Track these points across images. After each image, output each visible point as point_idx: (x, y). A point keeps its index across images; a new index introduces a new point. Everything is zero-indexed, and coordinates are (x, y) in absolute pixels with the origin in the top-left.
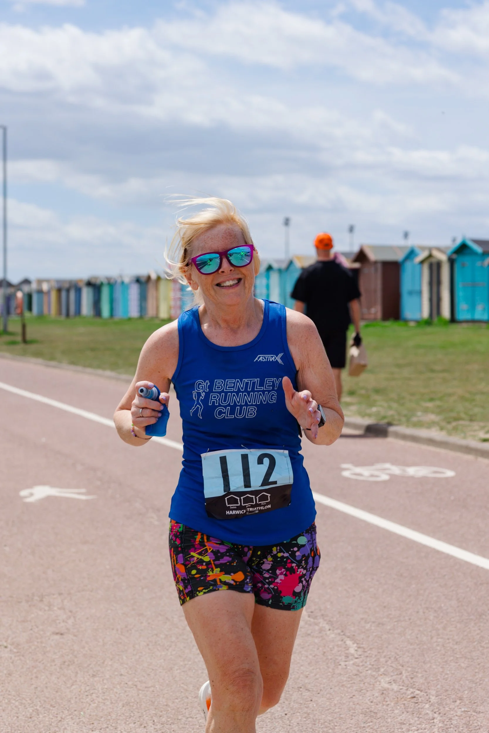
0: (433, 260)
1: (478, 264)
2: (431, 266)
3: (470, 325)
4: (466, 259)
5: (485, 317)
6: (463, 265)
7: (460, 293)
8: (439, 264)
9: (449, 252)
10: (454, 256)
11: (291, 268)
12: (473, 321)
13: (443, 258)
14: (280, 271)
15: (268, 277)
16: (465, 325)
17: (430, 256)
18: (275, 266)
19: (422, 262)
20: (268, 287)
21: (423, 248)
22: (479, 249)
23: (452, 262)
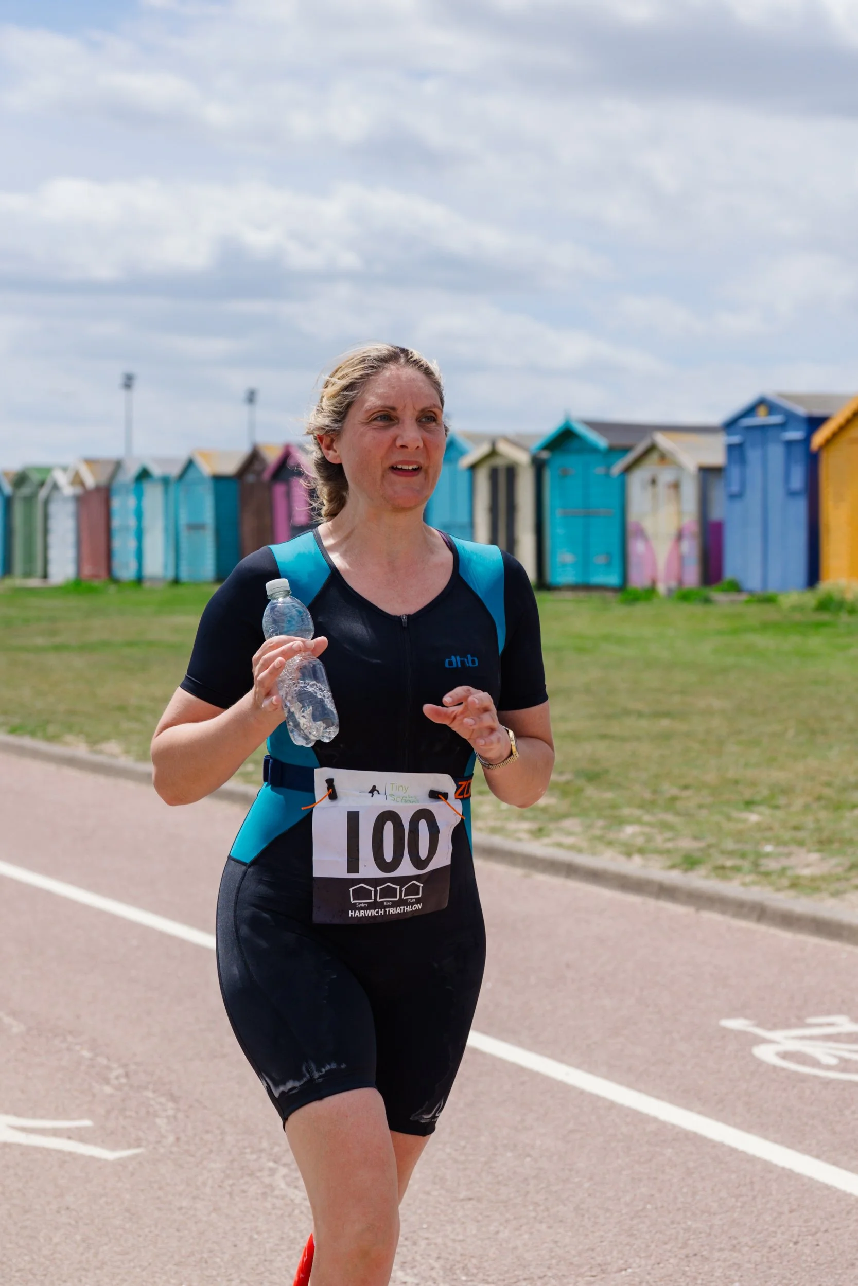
0: (498, 462)
1: (599, 470)
2: (494, 474)
3: (581, 595)
4: (571, 461)
5: (613, 579)
6: (564, 473)
7: (556, 529)
8: (511, 471)
9: (536, 444)
10: (545, 455)
11: (191, 475)
12: (587, 587)
13: (522, 458)
14: (166, 481)
15: (140, 496)
16: (568, 595)
17: (493, 453)
18: (157, 471)
19: (473, 467)
20: (139, 515)
21: (476, 439)
22: (602, 442)
23: (539, 466)
